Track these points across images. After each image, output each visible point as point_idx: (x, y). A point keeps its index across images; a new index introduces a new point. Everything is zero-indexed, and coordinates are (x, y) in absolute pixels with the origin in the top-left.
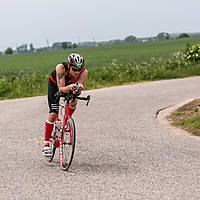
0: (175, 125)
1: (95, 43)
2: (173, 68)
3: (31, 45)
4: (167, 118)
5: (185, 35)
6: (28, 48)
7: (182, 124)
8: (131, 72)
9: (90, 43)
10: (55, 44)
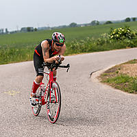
0: (103, 82)
1: (49, 28)
2: (101, 45)
3: (6, 30)
4: (98, 77)
5: (110, 22)
6: (5, 31)
7: (108, 82)
8: (73, 48)
9: (46, 28)
10: (22, 29)
